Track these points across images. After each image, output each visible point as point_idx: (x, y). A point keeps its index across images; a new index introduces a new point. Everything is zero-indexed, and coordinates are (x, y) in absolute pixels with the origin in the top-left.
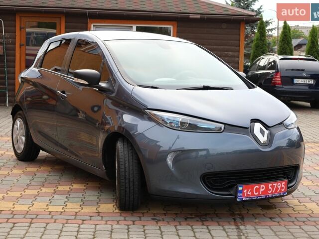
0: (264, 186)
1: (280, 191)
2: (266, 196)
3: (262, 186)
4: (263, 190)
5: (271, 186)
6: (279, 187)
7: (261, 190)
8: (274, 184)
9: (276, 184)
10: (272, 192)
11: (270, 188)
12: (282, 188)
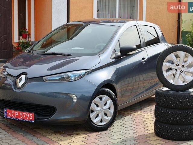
0: (17, 112)
1: (29, 118)
2: (19, 119)
3: (16, 112)
4: (17, 115)
5: (21, 114)
6: (28, 116)
7: (16, 115)
8: (24, 113)
9: (25, 114)
10: (23, 118)
11: (21, 115)
12: (30, 117)
